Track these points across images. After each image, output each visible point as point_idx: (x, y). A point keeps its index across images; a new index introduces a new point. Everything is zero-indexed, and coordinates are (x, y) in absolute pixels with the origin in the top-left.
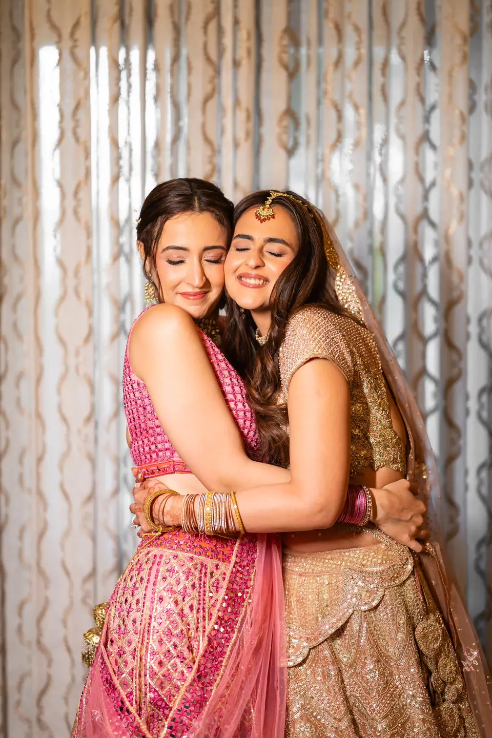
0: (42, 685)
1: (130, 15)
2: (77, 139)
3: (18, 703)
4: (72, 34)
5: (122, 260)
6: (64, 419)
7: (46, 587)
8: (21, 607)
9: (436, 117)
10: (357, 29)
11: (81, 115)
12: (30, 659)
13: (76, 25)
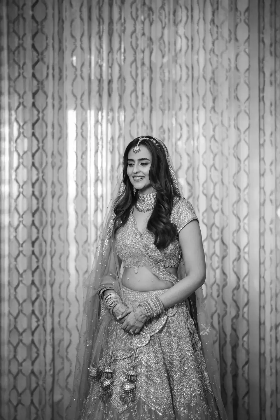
0: (68, 343)
1: (103, 91)
2: (82, 136)
3: (59, 351)
4: (81, 98)
5: (99, 182)
6: (77, 242)
7: (70, 306)
8: (60, 313)
9: (217, 129)
10: (188, 97)
11: (84, 127)
12: (63, 334)
13: (83, 95)
